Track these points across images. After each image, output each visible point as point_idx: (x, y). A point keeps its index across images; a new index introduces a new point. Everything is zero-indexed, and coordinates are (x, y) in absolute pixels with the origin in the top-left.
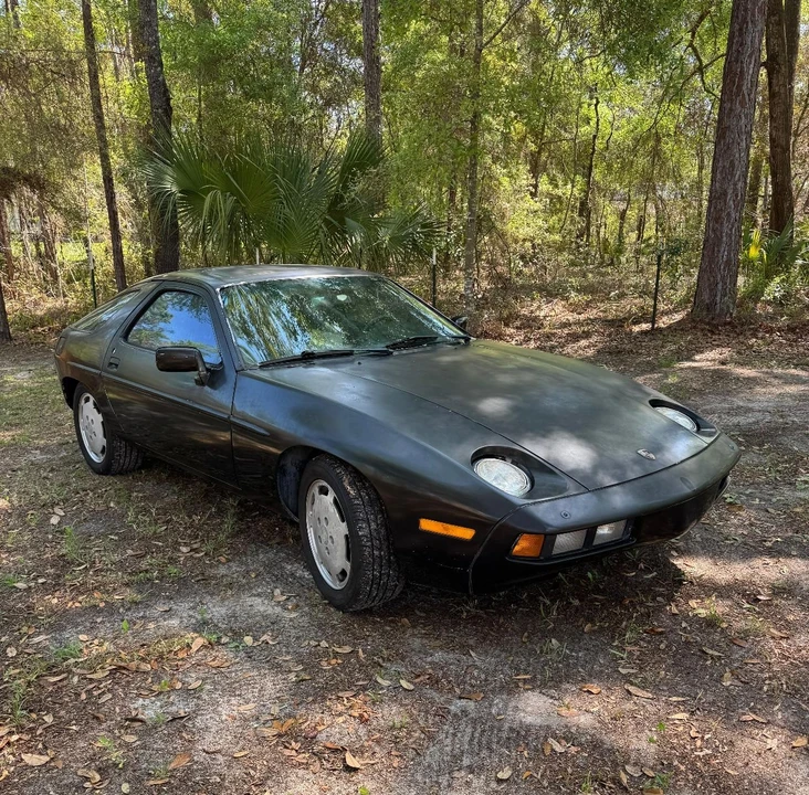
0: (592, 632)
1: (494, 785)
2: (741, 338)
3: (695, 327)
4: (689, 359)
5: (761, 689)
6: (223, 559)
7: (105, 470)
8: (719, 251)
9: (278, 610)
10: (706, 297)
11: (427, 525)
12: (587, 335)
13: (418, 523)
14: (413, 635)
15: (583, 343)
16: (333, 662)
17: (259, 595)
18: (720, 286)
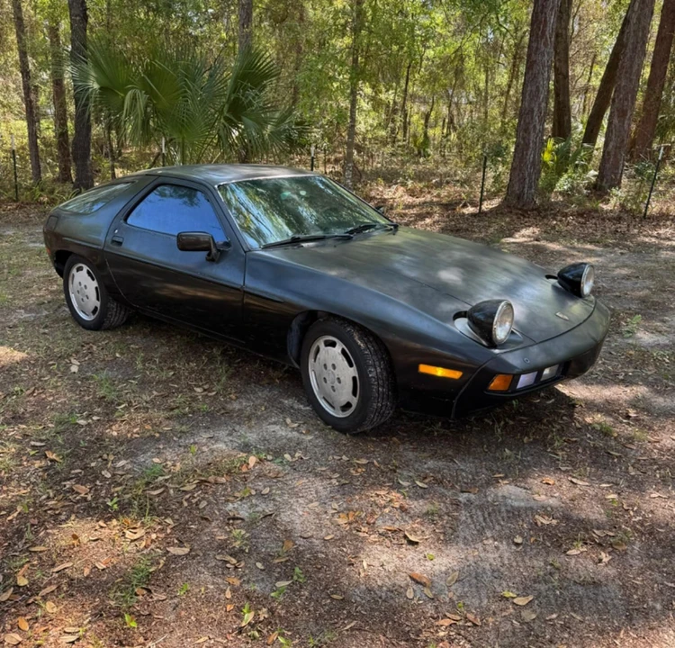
0: (530, 443)
1: (514, 547)
2: (545, 221)
3: (511, 212)
4: (511, 236)
5: (655, 476)
6: (233, 396)
7: (96, 326)
8: (527, 154)
9: (295, 434)
10: (517, 188)
11: (424, 369)
12: (429, 214)
13: (417, 368)
14: (405, 449)
15: (428, 221)
16: (359, 470)
17: (275, 423)
18: (527, 181)
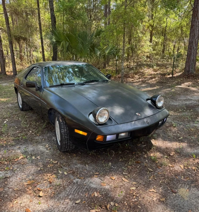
0: (121, 161)
1: (74, 204)
2: (195, 80)
3: (184, 77)
4: (180, 85)
5: (159, 182)
6: (38, 135)
7: (22, 110)
8: (191, 57)
9: (45, 149)
10: (187, 69)
12: (155, 77)
13: (74, 130)
14: (75, 159)
15: (154, 79)
16: (51, 165)
17: (42, 145)
18: (191, 66)
